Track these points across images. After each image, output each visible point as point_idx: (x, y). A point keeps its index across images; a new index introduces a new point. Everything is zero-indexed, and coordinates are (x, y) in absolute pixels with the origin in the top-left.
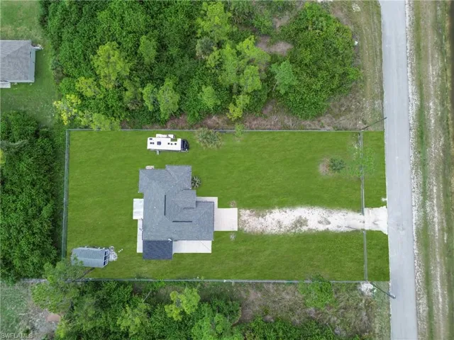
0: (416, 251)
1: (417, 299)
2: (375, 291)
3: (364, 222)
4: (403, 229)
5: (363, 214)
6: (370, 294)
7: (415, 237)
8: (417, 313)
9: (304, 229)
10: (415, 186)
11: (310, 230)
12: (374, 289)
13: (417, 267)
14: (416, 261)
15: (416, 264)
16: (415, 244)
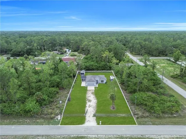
0: (72, 136)
1: (46, 135)
2: (56, 120)
3: (89, 117)
4: (85, 131)
5: (93, 117)
6: (56, 118)
7: (80, 136)
8: (38, 135)
9: (87, 102)
10: (109, 137)
11: (87, 103)
12: (57, 120)
13: (63, 136)
14: (67, 136)
15: (65, 136)
16: (76, 136)
